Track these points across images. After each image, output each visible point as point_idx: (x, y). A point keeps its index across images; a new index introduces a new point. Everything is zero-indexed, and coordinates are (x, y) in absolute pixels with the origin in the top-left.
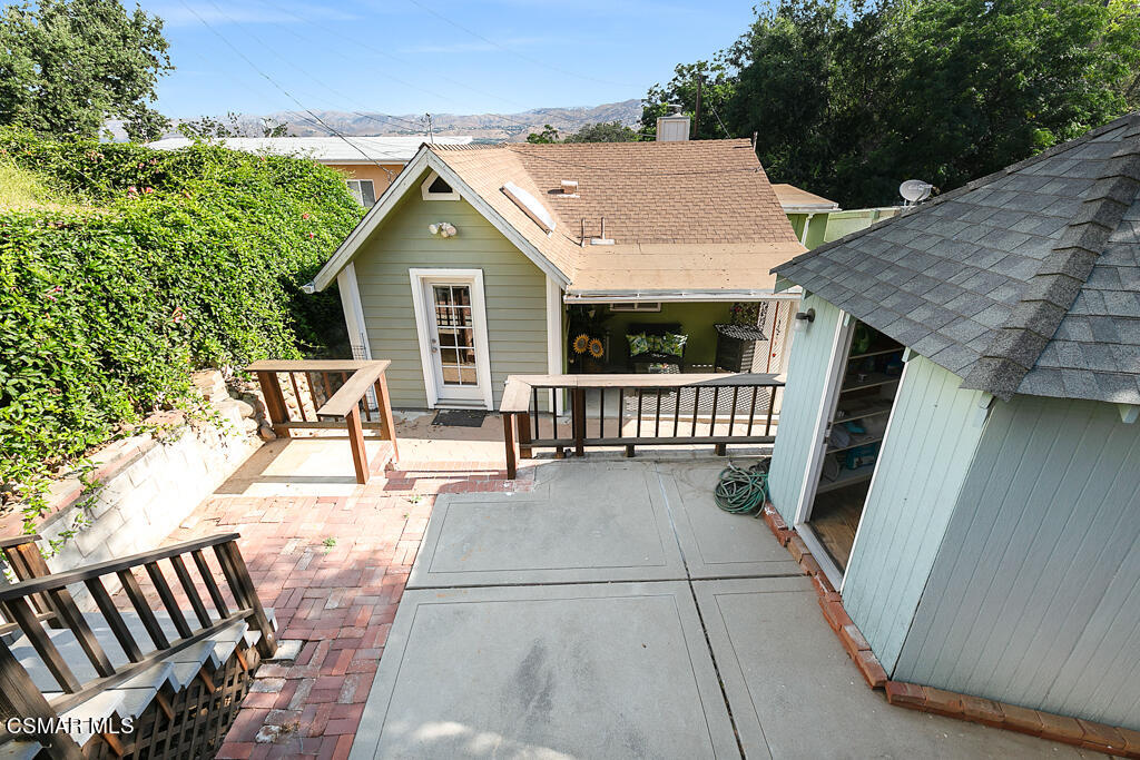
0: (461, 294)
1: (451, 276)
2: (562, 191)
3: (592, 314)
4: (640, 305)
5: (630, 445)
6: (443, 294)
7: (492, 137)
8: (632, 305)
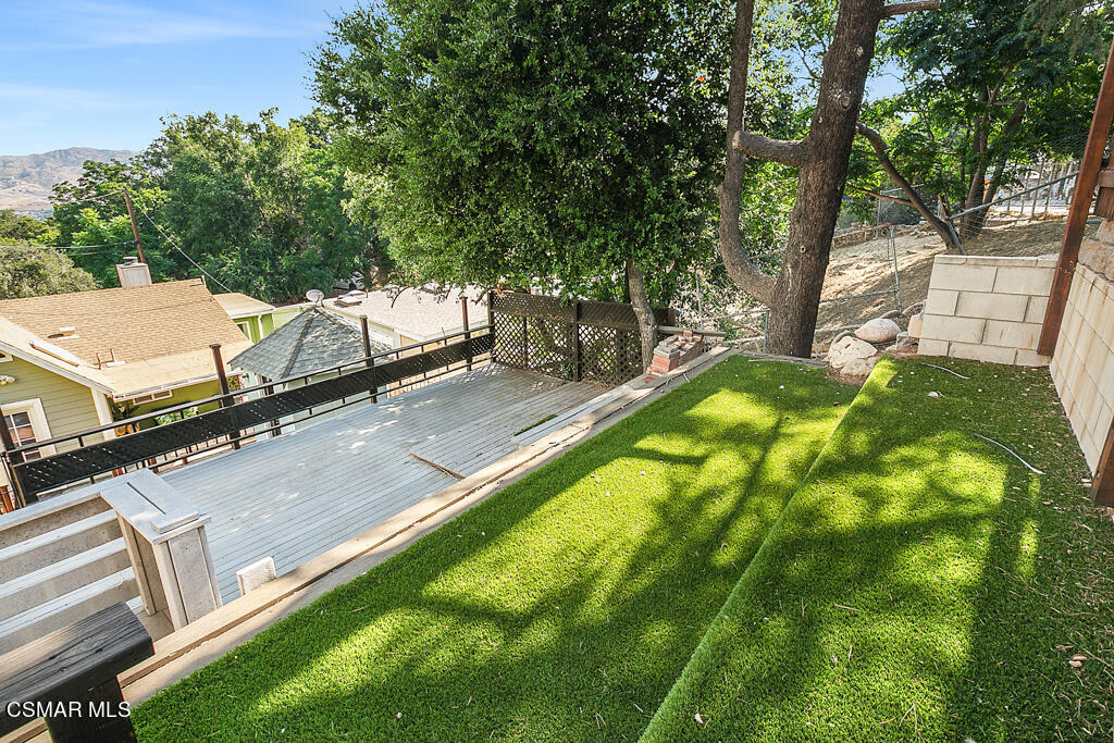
1: (11, 409)
2: (60, 335)
3: (123, 409)
8: (150, 397)
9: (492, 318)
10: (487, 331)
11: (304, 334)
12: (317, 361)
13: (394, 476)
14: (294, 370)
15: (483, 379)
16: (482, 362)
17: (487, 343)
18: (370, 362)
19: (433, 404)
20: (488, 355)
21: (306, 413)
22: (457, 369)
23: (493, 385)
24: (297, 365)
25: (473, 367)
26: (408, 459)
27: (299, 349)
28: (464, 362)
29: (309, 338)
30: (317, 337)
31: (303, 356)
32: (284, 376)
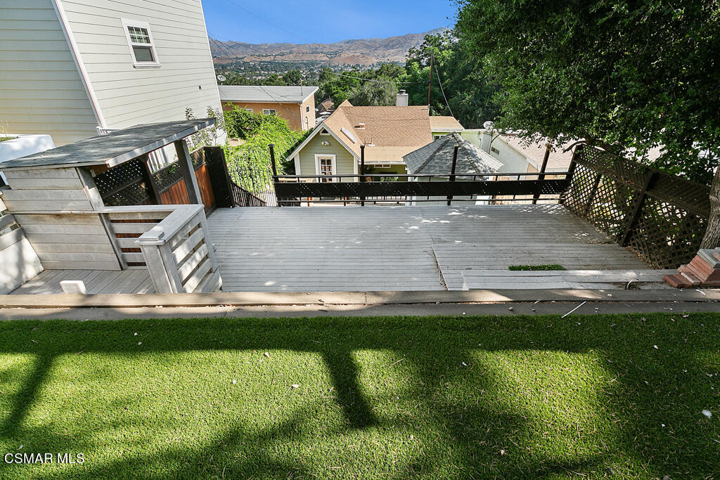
0: (329, 162)
1: (326, 156)
2: (359, 127)
3: (368, 168)
4: (385, 166)
5: (375, 202)
6: (323, 161)
7: (318, 59)
8: (381, 166)
9: (573, 167)
10: (564, 177)
11: (439, 150)
12: (438, 169)
13: (410, 256)
14: (423, 170)
15: (540, 214)
16: (549, 201)
17: (558, 187)
18: (452, 177)
19: (484, 219)
20: (558, 196)
21: (425, 198)
22: (524, 201)
23: (542, 222)
24: (426, 167)
25: (538, 202)
26: (428, 250)
27: (432, 158)
28: (531, 197)
29: (441, 152)
30: (445, 153)
31: (432, 163)
32: (416, 172)
